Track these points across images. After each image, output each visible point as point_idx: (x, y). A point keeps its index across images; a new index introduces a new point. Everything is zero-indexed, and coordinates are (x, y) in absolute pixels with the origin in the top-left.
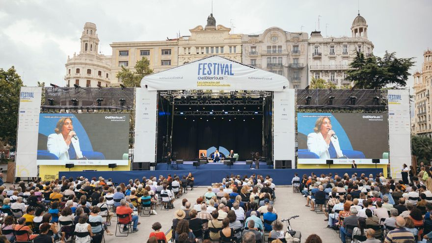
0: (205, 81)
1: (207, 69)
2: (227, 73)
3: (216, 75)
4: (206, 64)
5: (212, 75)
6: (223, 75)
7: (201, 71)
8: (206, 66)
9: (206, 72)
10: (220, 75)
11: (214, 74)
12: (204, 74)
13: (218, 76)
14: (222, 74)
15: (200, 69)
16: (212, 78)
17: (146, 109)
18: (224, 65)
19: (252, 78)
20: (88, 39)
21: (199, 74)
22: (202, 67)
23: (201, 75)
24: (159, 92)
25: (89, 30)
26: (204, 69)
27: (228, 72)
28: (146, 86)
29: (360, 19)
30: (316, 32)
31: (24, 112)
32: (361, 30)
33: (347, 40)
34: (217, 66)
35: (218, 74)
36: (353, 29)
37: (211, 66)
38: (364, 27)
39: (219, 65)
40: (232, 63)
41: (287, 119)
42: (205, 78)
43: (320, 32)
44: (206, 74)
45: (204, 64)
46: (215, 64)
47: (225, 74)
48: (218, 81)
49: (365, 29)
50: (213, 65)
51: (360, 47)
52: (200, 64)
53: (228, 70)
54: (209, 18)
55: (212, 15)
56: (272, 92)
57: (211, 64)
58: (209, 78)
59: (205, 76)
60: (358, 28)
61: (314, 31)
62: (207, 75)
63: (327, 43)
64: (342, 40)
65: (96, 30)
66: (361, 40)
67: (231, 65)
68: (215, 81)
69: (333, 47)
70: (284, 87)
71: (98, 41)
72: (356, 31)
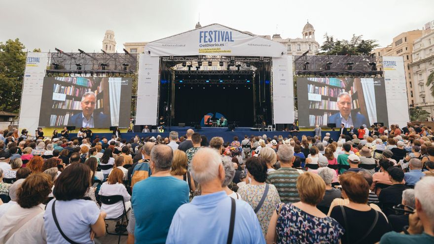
0: (206, 48)
1: (208, 37)
2: (227, 40)
3: (217, 42)
4: (207, 32)
5: (213, 43)
6: (224, 42)
7: (203, 39)
8: (207, 34)
9: (207, 39)
10: (221, 42)
11: (215, 41)
12: (205, 42)
13: (219, 43)
14: (223, 40)
15: (201, 37)
16: (213, 45)
17: (149, 74)
18: (224, 32)
19: (251, 45)
20: (108, 42)
21: (200, 42)
22: (203, 34)
23: (202, 43)
24: (162, 58)
25: (109, 36)
26: (205, 37)
27: (228, 38)
28: (149, 52)
29: (309, 26)
30: (276, 35)
31: (30, 76)
32: (310, 33)
33: (300, 40)
34: (217, 33)
35: (219, 41)
36: (304, 33)
37: (212, 34)
38: (312, 31)
39: (219, 31)
40: (231, 30)
41: (285, 84)
42: (206, 46)
43: (279, 35)
44: (207, 42)
45: (205, 32)
46: (215, 32)
47: (225, 41)
48: (219, 47)
49: (313, 33)
50: (214, 33)
51: (310, 45)
52: (201, 32)
53: (228, 36)
54: (197, 25)
55: (199, 23)
56: (270, 58)
57: (211, 32)
58: (211, 45)
59: (206, 43)
60: (308, 32)
61: (275, 34)
62: (209, 43)
63: (285, 43)
64: (297, 41)
65: (114, 36)
66: (311, 41)
67: (231, 32)
68: (216, 47)
69: (290, 45)
70: (282, 53)
71: (116, 43)
72: (306, 34)
